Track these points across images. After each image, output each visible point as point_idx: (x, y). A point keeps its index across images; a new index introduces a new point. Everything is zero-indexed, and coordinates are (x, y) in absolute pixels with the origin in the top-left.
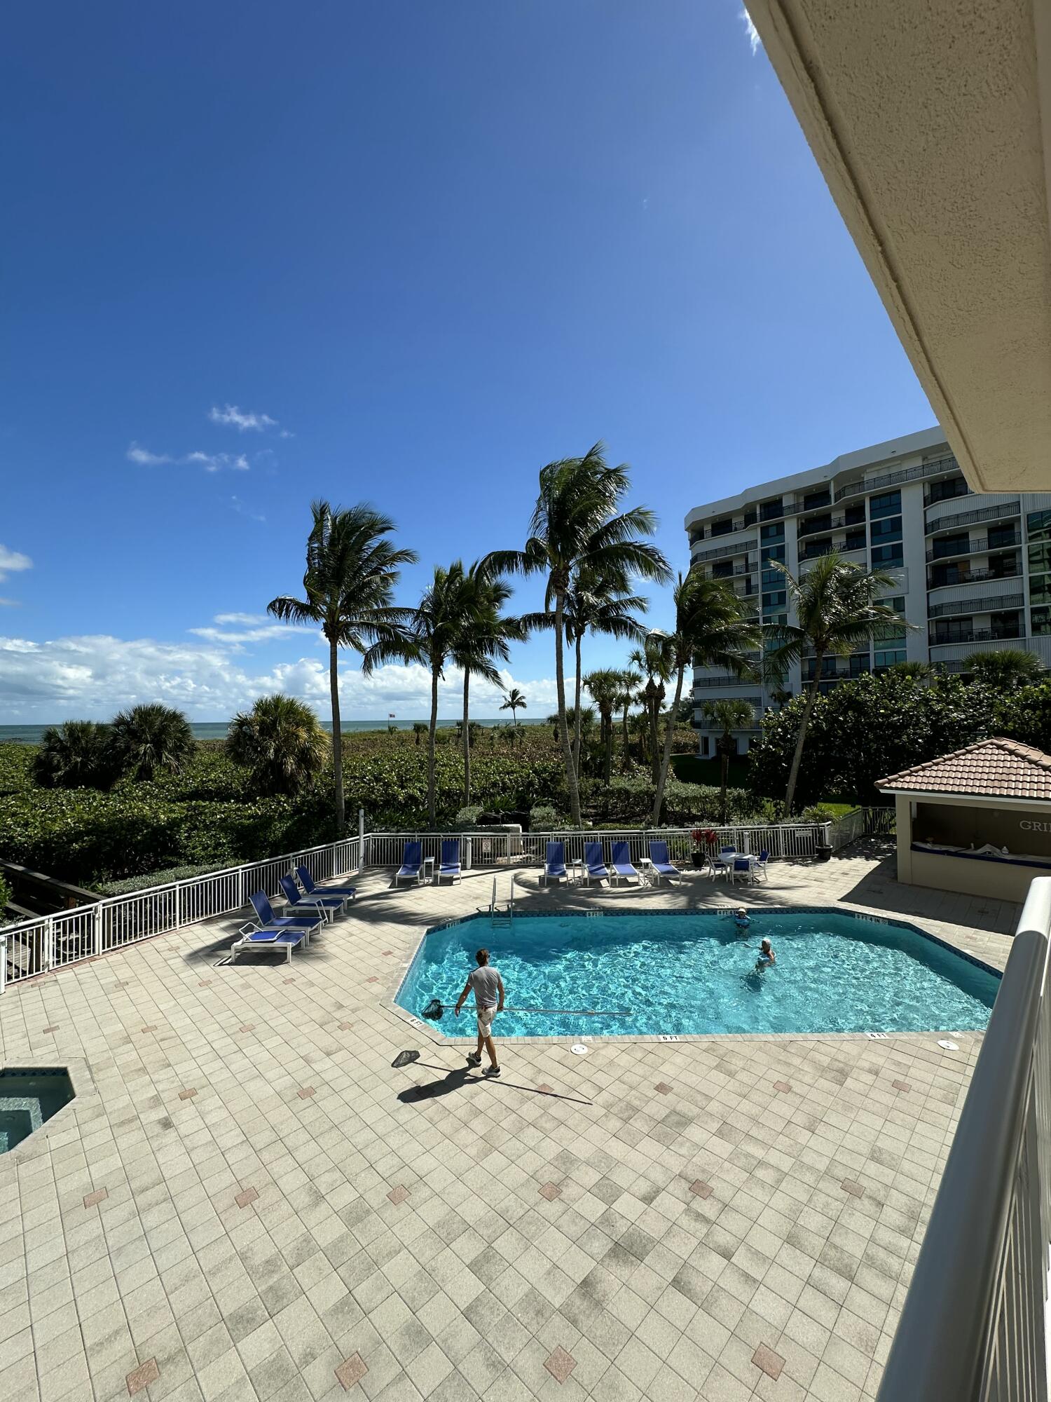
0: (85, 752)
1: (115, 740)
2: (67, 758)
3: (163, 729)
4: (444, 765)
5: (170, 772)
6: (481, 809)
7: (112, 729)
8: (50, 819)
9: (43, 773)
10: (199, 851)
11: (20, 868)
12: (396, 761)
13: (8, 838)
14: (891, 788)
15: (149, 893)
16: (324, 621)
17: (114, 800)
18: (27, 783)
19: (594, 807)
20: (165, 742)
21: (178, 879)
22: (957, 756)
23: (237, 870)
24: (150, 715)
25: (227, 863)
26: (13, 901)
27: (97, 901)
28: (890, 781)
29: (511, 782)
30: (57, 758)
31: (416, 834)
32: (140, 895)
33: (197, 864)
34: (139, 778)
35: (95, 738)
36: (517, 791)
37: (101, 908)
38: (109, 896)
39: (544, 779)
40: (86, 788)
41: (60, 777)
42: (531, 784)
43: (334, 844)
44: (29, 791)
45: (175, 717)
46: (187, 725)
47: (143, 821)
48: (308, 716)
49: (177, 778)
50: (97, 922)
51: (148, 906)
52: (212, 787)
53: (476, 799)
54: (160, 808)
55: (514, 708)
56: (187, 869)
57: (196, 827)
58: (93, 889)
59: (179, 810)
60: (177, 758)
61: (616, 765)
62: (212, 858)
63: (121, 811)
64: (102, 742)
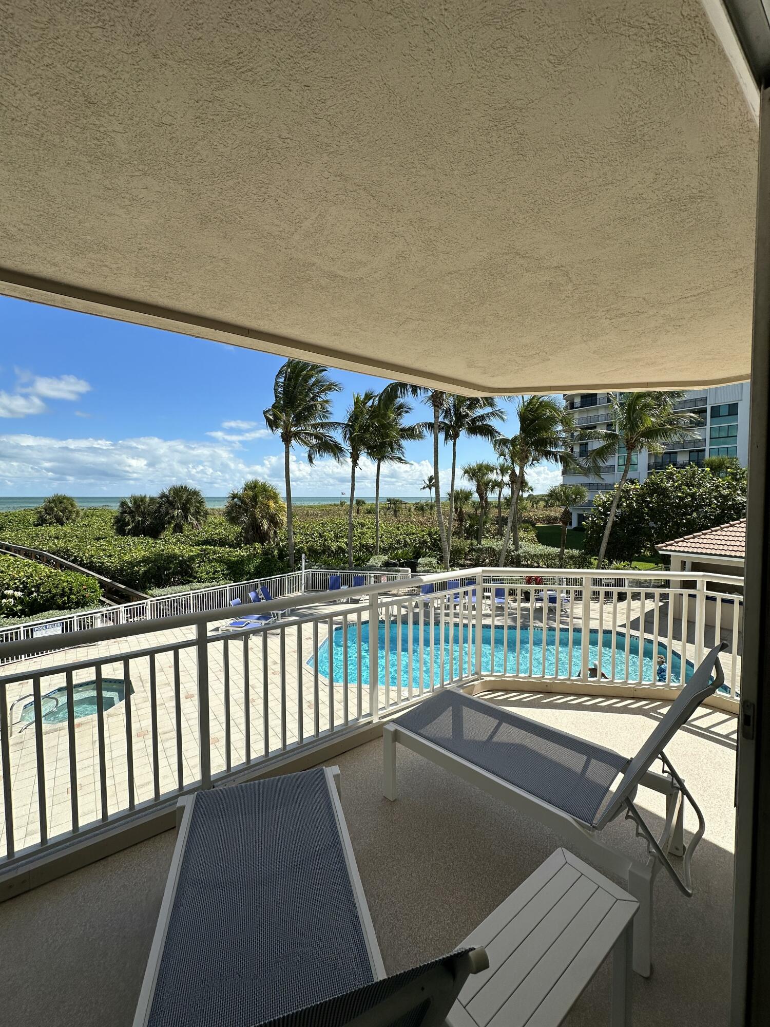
0: (143, 514)
1: (160, 507)
2: (133, 517)
3: (188, 501)
4: (369, 528)
5: (193, 528)
6: (386, 558)
7: (159, 500)
8: (123, 553)
9: (120, 527)
10: (204, 575)
11: (109, 581)
12: (337, 524)
13: (101, 563)
14: (667, 550)
15: (176, 596)
16: (282, 431)
17: (160, 544)
18: (112, 533)
19: (470, 560)
20: (189, 509)
21: (191, 590)
22: (722, 528)
23: (226, 587)
24: (180, 491)
25: (220, 582)
26: (103, 596)
27: (147, 599)
28: (667, 546)
29: (411, 541)
30: (128, 518)
31: (339, 571)
32: (171, 598)
33: (203, 582)
34: (175, 531)
35: (149, 506)
36: (415, 547)
37: (149, 603)
38: (154, 597)
39: (435, 539)
40: (145, 536)
41: (130, 530)
42: (425, 542)
43: (286, 575)
44: (112, 537)
45: (195, 493)
46: (202, 498)
47: (175, 556)
48: (275, 493)
49: (196, 532)
50: (147, 611)
51: (175, 604)
52: (216, 537)
53: (384, 551)
54: (184, 549)
55: (430, 489)
56: (198, 585)
57: (204, 561)
58: (146, 594)
59: (196, 550)
60: (197, 519)
61: (490, 531)
62: (212, 579)
63: (163, 550)
64: (153, 508)
